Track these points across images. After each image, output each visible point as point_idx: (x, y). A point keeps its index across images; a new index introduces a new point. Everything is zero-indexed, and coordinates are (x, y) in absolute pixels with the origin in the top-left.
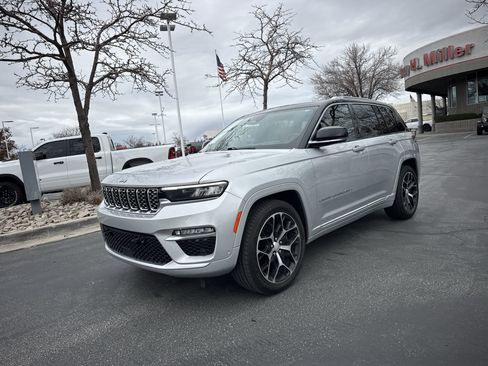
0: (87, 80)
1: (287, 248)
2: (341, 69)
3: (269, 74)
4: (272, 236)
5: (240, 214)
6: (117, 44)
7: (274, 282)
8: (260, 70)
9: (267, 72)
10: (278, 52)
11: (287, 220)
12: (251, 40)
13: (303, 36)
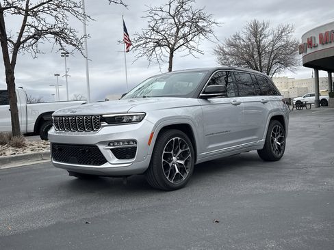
0: (15, 40)
1: (182, 162)
2: (242, 43)
3: (175, 44)
4: (172, 152)
5: (152, 134)
6: (49, 12)
7: (172, 182)
8: (166, 39)
9: (172, 42)
10: (184, 25)
11: (182, 144)
12: (160, 13)
13: (206, 13)
